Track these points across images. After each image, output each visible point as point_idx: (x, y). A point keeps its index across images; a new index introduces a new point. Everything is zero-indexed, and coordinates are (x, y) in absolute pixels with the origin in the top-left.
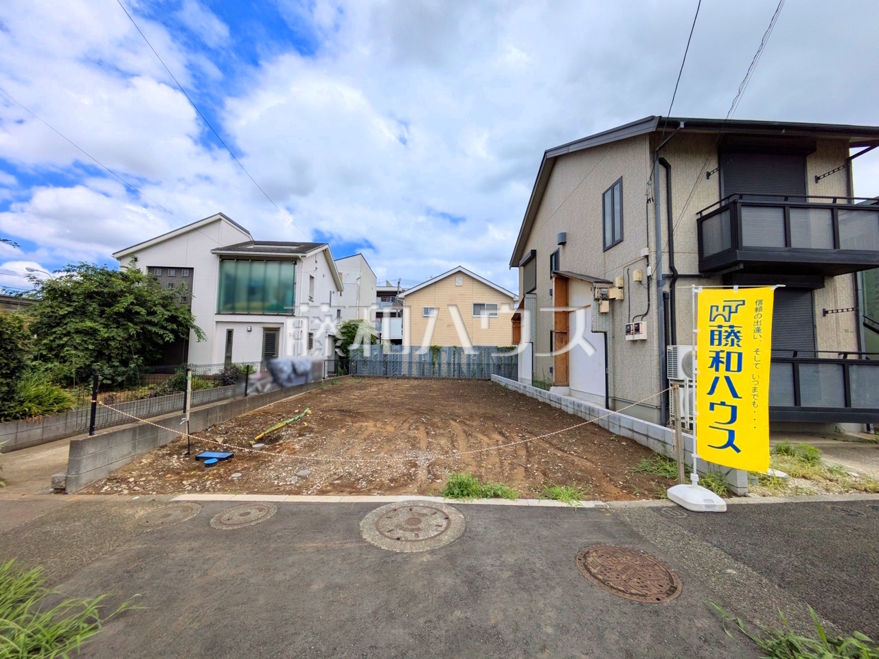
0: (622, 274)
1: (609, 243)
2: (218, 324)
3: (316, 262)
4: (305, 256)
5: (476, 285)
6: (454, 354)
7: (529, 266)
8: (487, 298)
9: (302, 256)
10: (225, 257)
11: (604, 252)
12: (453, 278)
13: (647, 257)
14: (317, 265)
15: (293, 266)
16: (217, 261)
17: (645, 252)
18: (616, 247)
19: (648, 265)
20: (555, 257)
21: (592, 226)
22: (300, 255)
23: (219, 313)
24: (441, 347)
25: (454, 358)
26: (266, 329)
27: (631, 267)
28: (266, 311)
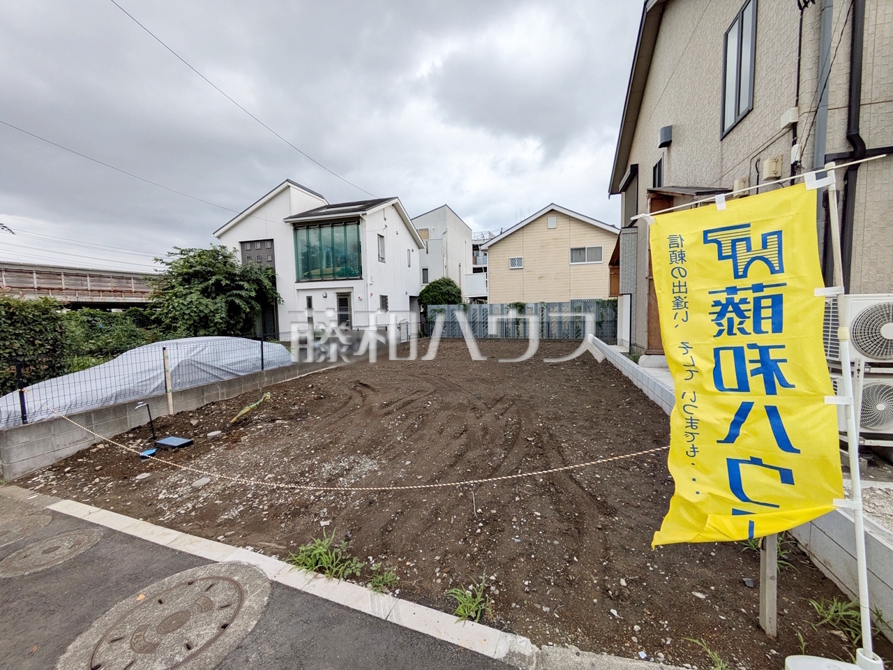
0: (748, 173)
1: (729, 123)
2: (300, 293)
3: (385, 219)
4: (366, 214)
5: (574, 226)
6: (542, 311)
7: (631, 189)
8: (589, 240)
9: (363, 215)
10: (300, 224)
11: (722, 140)
12: (544, 219)
13: (793, 127)
14: (386, 223)
15: (356, 226)
16: (291, 229)
17: (789, 117)
18: (740, 125)
19: (794, 143)
20: (658, 168)
21: (706, 102)
22: (360, 213)
23: (298, 281)
24: (525, 304)
25: (542, 315)
26: (339, 295)
27: (762, 156)
28: (336, 276)
